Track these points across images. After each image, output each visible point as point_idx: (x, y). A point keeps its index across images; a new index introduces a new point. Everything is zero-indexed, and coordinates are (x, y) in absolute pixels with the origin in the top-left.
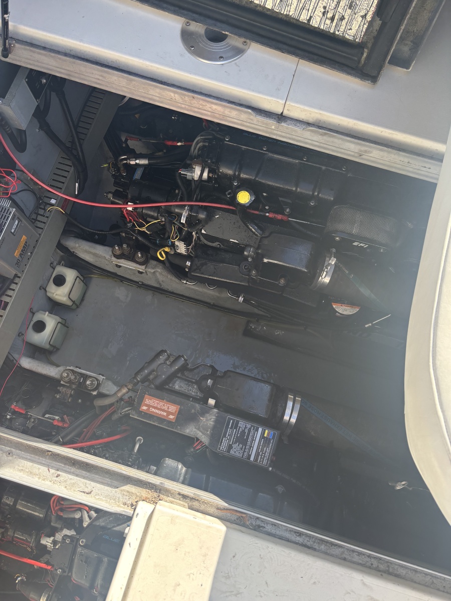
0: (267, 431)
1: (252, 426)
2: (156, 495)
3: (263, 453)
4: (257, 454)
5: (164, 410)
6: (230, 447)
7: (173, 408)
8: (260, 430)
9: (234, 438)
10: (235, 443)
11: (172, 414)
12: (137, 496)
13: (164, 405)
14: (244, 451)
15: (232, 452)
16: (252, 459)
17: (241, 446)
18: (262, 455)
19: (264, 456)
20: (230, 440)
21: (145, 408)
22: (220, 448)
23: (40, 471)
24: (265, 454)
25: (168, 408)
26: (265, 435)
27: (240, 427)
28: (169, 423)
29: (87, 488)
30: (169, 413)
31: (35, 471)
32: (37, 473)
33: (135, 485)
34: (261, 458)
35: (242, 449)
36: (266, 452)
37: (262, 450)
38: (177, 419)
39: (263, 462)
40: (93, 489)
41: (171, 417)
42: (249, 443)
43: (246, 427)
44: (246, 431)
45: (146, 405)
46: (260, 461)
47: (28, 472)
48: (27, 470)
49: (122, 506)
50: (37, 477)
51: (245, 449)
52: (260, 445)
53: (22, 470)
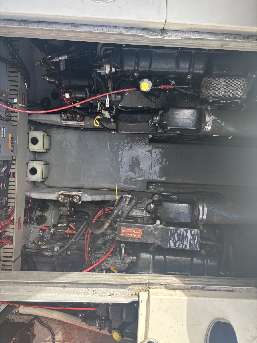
0: (193, 231)
1: (184, 230)
3: (193, 243)
4: (190, 244)
5: (133, 233)
6: (175, 244)
7: (139, 231)
8: (189, 231)
9: (176, 239)
10: (177, 241)
11: (139, 234)
12: (137, 289)
13: (133, 231)
14: (183, 244)
15: (176, 246)
16: (188, 247)
17: (181, 242)
18: (193, 244)
19: (194, 245)
20: (174, 240)
21: (123, 234)
22: (169, 246)
23: (83, 291)
24: (194, 243)
25: (136, 232)
26: (193, 234)
27: (178, 233)
28: (139, 239)
29: (111, 292)
30: (137, 234)
31: (81, 291)
32: (82, 292)
33: (134, 285)
34: (193, 246)
35: (181, 243)
36: (195, 242)
37: (193, 242)
38: (142, 236)
39: (194, 247)
40: (114, 292)
41: (139, 236)
42: (184, 240)
43: (181, 232)
44: (182, 234)
45: (123, 233)
46: (193, 247)
47: (77, 293)
48: (77, 292)
49: (131, 296)
50: (83, 294)
51: (183, 243)
52: (191, 239)
53: (74, 293)
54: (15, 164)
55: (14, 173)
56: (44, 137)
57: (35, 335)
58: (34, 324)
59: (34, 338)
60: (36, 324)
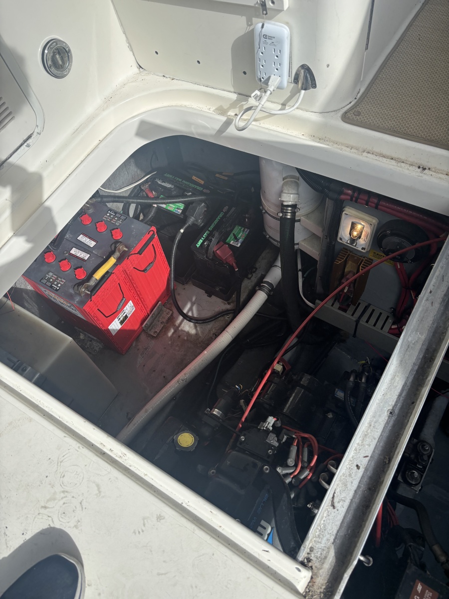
23: (367, 447)
29: (339, 502)
31: (368, 441)
32: (364, 443)
33: (333, 569)
40: (335, 510)
50: (360, 442)
57: (210, 296)
58: (226, 302)
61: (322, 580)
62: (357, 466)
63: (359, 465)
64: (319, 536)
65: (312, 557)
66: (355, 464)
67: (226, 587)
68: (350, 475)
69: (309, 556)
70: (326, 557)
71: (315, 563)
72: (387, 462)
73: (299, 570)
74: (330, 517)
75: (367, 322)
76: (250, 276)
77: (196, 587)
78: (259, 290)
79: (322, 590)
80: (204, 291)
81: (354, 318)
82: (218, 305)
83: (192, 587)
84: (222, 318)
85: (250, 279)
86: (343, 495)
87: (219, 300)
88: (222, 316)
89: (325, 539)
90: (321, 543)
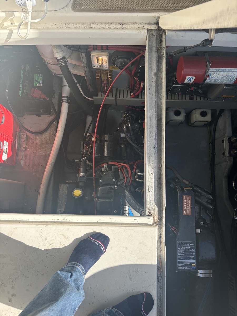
0: (195, 265)
1: (194, 256)
2: (157, 223)
3: (183, 265)
4: (182, 263)
5: (187, 208)
6: (181, 247)
7: (189, 212)
8: (194, 261)
9: (185, 248)
10: (184, 250)
11: (186, 213)
13: (189, 207)
14: (181, 255)
15: (179, 249)
16: (179, 260)
17: (183, 253)
18: (182, 265)
19: (182, 267)
20: (184, 246)
21: (185, 197)
22: (178, 242)
24: (184, 267)
25: (188, 210)
26: (192, 265)
27: (192, 250)
28: (182, 212)
29: (151, 189)
30: (186, 211)
33: (158, 211)
34: (181, 265)
35: (182, 254)
36: (185, 267)
37: (185, 265)
38: (185, 216)
39: (180, 267)
40: (151, 192)
41: (185, 212)
42: (186, 257)
43: (193, 253)
44: (191, 254)
45: (186, 198)
46: (179, 265)
51: (183, 255)
52: (187, 263)
54: (200, 99)
55: (192, 99)
56: (206, 121)
57: (40, 116)
58: (50, 116)
59: (37, 116)
60: (49, 117)
61: (157, 216)
62: (151, 173)
63: (152, 173)
64: (149, 204)
65: (150, 211)
66: (150, 173)
67: (129, 238)
68: (150, 178)
69: (149, 212)
70: (155, 209)
71: (152, 213)
72: (161, 166)
73: (149, 219)
74: (150, 196)
75: (120, 97)
76: (54, 96)
77: (119, 244)
78: (63, 102)
79: (158, 219)
80: (35, 115)
81: (114, 98)
82: (47, 119)
83: (118, 245)
84: (52, 125)
85: (54, 98)
86: (151, 186)
87: (45, 116)
88: (52, 123)
89: (152, 203)
90: (151, 205)
